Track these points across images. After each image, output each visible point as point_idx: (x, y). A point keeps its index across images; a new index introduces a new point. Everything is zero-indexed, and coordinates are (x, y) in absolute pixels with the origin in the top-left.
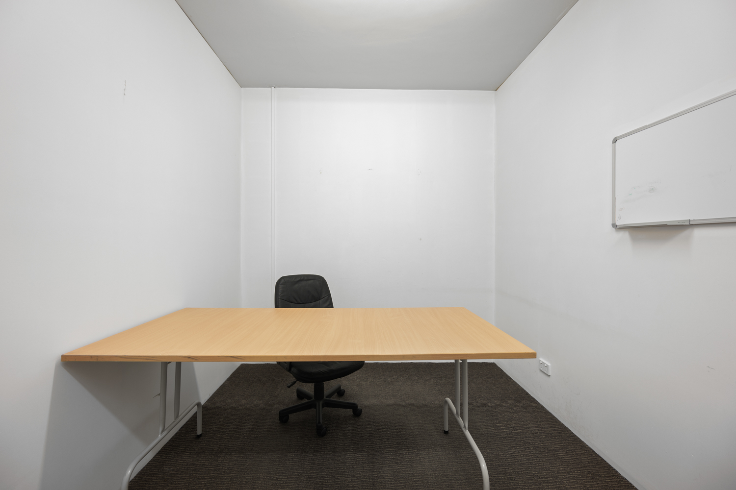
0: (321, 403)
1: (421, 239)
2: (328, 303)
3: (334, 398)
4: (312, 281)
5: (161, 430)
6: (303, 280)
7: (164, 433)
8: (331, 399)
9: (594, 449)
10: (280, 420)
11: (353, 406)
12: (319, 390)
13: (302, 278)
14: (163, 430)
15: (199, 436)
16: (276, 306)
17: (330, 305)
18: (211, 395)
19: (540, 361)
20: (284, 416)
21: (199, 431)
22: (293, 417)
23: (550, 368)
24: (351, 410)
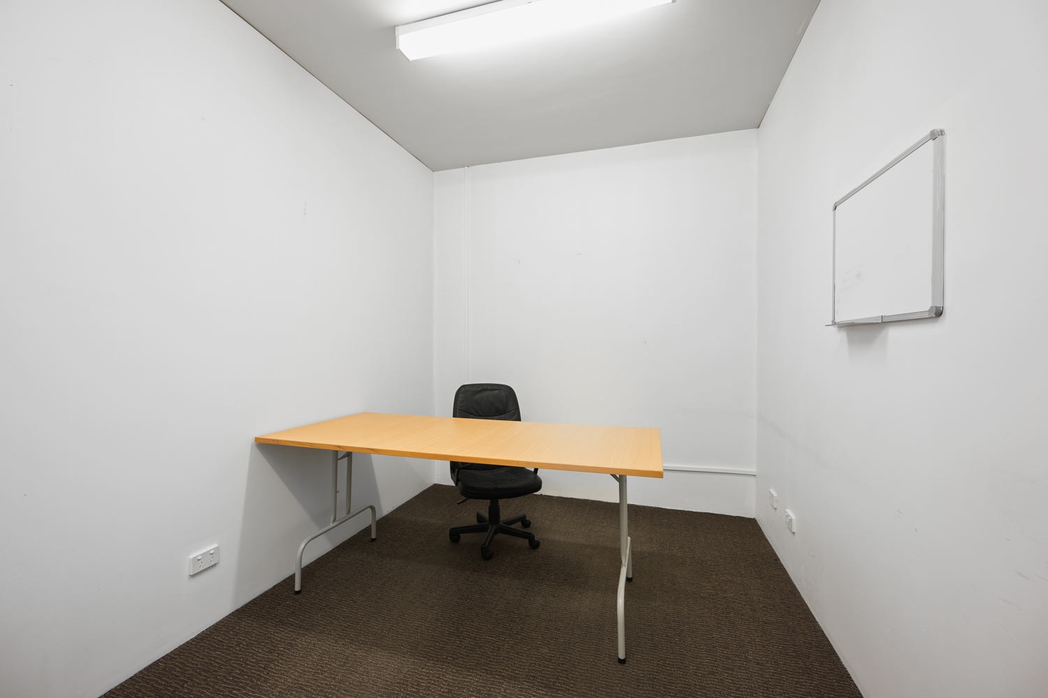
0: (494, 527)
1: (645, 342)
2: (516, 415)
3: (517, 526)
4: (497, 392)
5: (332, 519)
6: (486, 390)
7: (335, 524)
8: (513, 526)
9: (825, 632)
10: (450, 538)
11: (530, 537)
12: (494, 511)
13: (485, 387)
14: (334, 520)
15: (373, 540)
16: (455, 416)
17: (517, 418)
18: (395, 508)
19: (786, 512)
20: (455, 535)
21: (373, 536)
22: (465, 538)
23: (794, 523)
24: (527, 541)
